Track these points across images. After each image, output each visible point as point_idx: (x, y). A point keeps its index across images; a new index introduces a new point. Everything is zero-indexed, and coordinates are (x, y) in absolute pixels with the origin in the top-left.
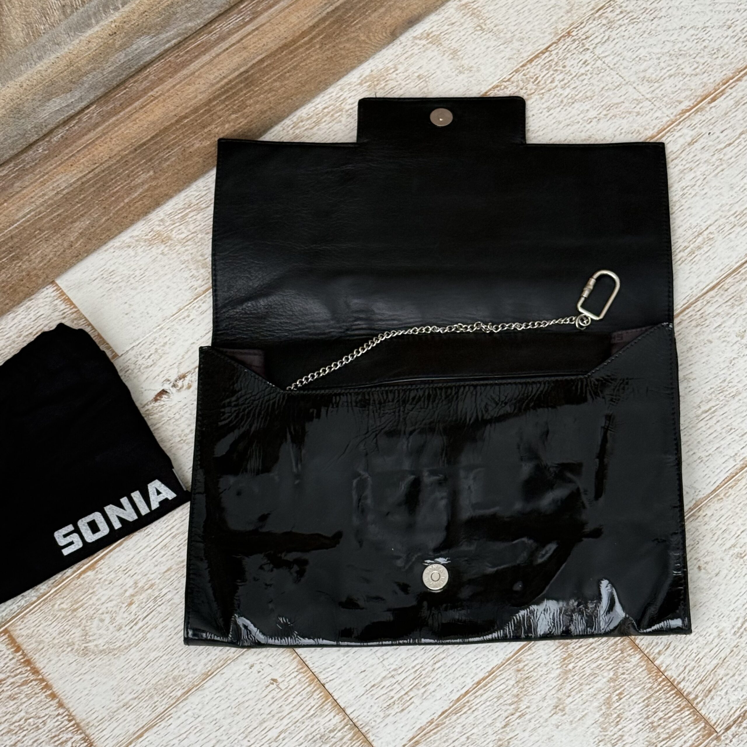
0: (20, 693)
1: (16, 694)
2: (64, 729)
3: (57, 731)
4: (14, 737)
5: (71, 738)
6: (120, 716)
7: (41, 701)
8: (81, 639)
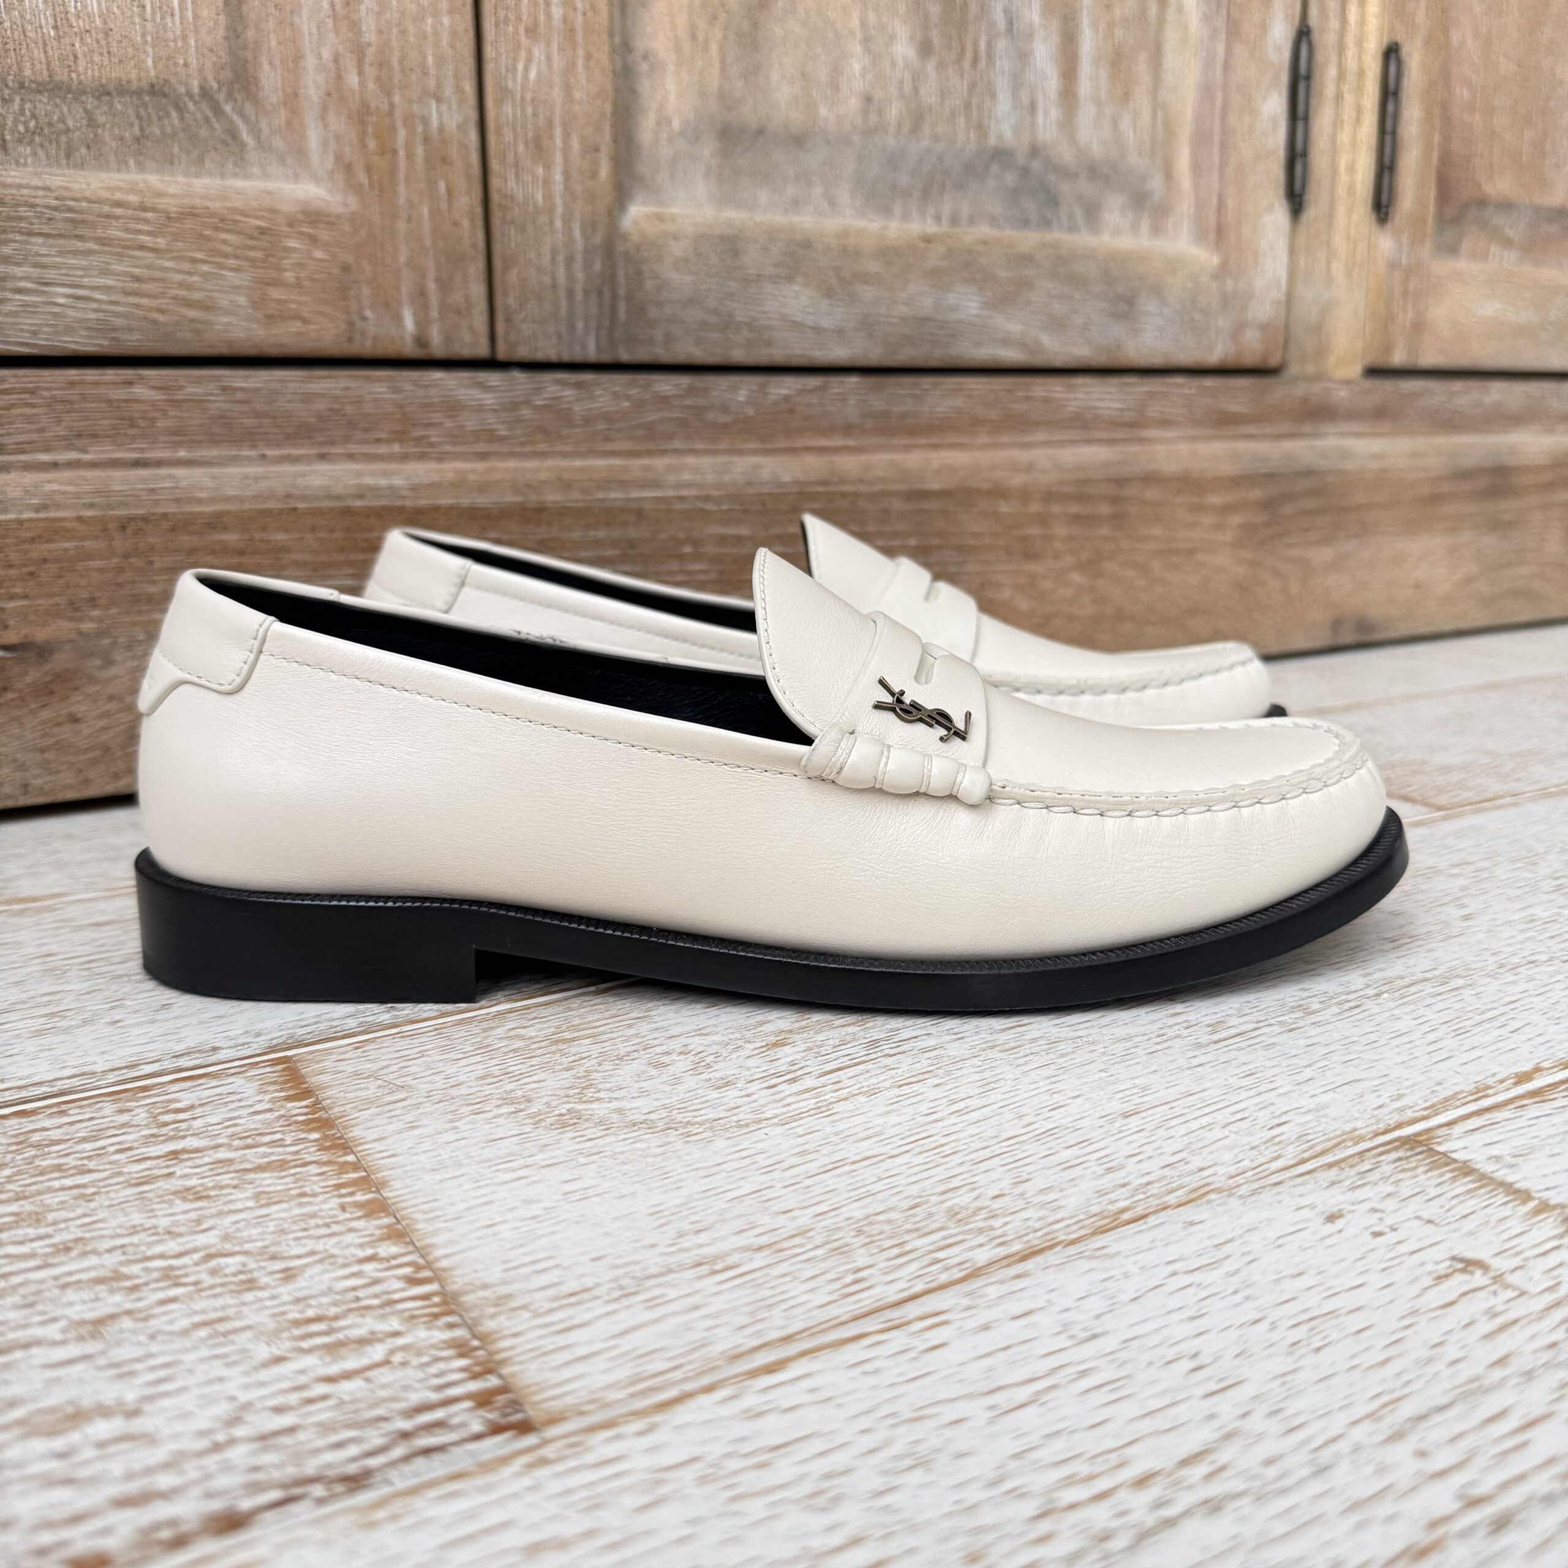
0: (235, 1187)
1: (222, 1188)
2: (375, 1302)
3: (335, 1304)
4: (117, 1298)
5: (396, 1334)
6: (672, 1294)
7: (313, 1216)
8: (562, 1093)
